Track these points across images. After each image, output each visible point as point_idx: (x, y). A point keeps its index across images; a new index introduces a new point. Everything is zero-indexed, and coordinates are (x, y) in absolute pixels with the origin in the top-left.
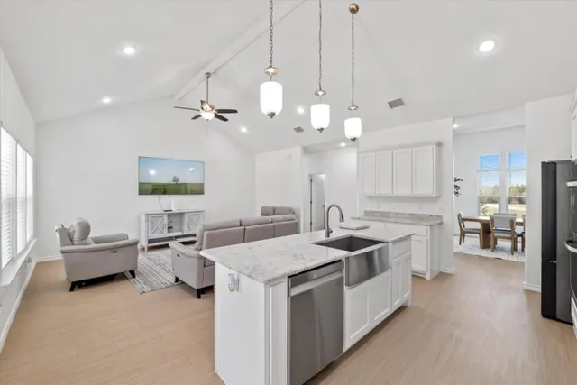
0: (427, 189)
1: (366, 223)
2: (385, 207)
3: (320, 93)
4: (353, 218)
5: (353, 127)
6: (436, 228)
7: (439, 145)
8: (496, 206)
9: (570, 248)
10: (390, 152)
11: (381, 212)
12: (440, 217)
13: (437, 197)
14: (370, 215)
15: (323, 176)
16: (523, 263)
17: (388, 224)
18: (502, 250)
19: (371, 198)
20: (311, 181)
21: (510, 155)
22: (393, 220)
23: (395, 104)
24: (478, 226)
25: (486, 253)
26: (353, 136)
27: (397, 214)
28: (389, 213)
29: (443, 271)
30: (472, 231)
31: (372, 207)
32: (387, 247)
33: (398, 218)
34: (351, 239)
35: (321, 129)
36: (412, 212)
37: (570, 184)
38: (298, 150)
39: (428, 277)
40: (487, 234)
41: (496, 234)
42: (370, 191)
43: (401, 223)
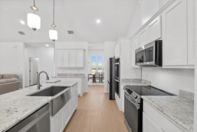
0: (81, 65)
1: (59, 79)
2: (66, 72)
3: (34, 8)
4: (52, 77)
5: (53, 35)
6: (83, 78)
7: (84, 50)
8: (95, 71)
9: (116, 80)
10: (68, 51)
11: (65, 74)
12: (84, 74)
13: (84, 68)
14: (60, 75)
15: (37, 59)
16: (104, 85)
17: (67, 78)
18: (97, 82)
19: (60, 68)
20: (30, 61)
21: (98, 57)
22: (69, 77)
23: (70, 32)
24: (92, 76)
25: (94, 84)
26: (54, 38)
27: (70, 74)
28: (68, 74)
29: (85, 92)
30: (91, 78)
31: (61, 72)
32: (70, 89)
33: (71, 76)
34: (52, 88)
35: (35, 29)
36: (76, 73)
37: (116, 64)
38: (22, 44)
39: (81, 96)
40: (94, 78)
41: (96, 78)
42: (60, 66)
43: (72, 77)
